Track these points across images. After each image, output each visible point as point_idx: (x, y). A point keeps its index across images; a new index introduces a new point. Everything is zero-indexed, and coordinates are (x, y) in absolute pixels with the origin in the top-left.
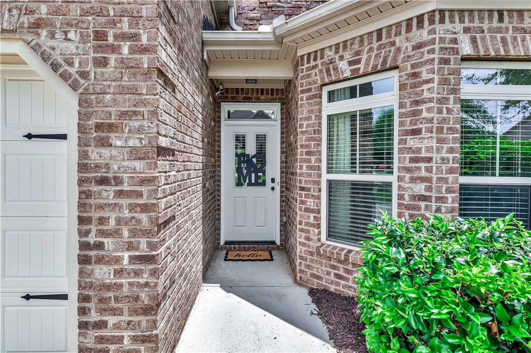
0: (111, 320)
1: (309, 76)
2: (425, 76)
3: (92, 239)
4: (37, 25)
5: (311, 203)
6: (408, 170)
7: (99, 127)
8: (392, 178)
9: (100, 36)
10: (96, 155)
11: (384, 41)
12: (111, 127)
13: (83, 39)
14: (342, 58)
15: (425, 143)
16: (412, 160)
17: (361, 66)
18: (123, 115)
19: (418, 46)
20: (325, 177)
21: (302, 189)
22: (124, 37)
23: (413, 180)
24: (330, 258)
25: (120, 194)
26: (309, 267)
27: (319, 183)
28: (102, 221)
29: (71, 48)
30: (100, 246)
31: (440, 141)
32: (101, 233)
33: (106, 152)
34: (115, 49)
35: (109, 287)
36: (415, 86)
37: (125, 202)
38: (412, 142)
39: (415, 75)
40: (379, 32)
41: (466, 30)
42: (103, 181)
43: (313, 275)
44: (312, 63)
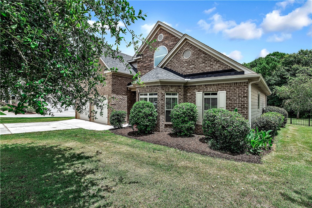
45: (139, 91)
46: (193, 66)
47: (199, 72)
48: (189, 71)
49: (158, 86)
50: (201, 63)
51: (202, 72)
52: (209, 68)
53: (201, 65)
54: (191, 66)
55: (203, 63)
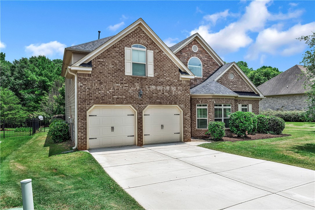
0: (187, 134)
1: (194, 102)
2: (211, 106)
3: (185, 125)
4: (180, 104)
5: (195, 123)
6: (209, 117)
7: (185, 114)
8: (207, 118)
9: (185, 105)
10: (185, 117)
11: (206, 100)
12: (187, 114)
13: (184, 105)
14: (200, 100)
15: (211, 114)
16: (210, 116)
17: (203, 102)
18: (187, 113)
19: (210, 102)
20: (197, 118)
21: (193, 120)
22: (187, 105)
23: (210, 118)
24: (198, 131)
25: (187, 121)
26: (195, 133)
27: (196, 119)
28: (186, 123)
29: (183, 106)
30: (186, 126)
31: (213, 114)
32: (186, 125)
33: (186, 116)
34: (187, 106)
35: (187, 130)
36: (210, 106)
37: (188, 121)
38: (209, 114)
39: (210, 105)
40: (205, 98)
41: (215, 100)
42: (186, 119)
43: (195, 134)
44: (195, 100)
45: (215, 101)
46: (236, 85)
47: (239, 91)
48: (234, 89)
49: (233, 99)
50: (240, 85)
51: (241, 91)
52: (244, 89)
53: (240, 86)
54: (235, 86)
55: (241, 85)
